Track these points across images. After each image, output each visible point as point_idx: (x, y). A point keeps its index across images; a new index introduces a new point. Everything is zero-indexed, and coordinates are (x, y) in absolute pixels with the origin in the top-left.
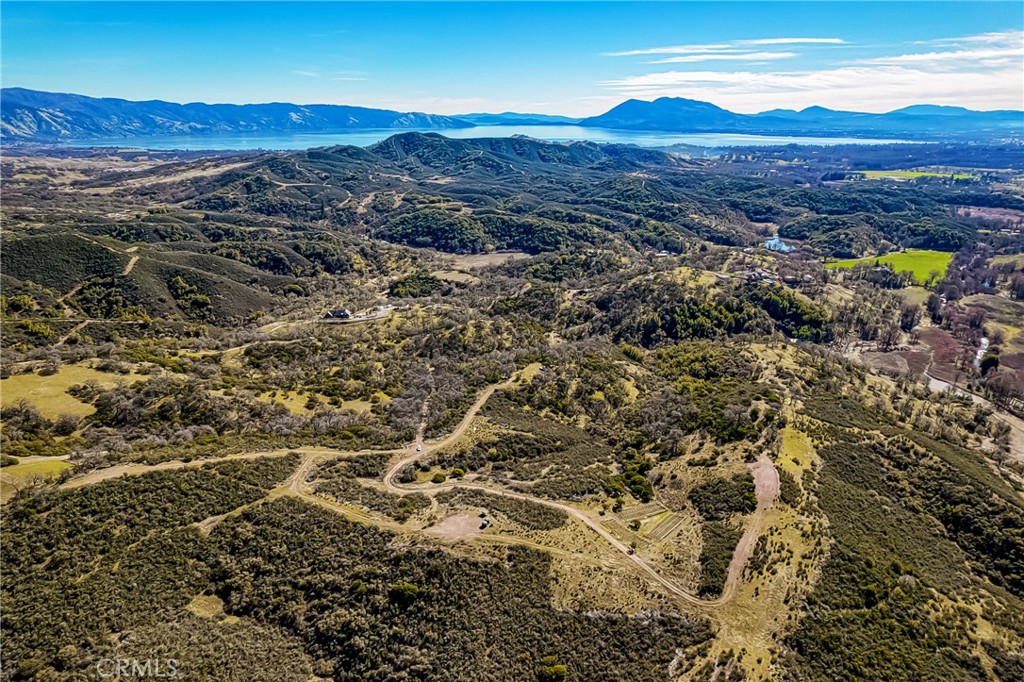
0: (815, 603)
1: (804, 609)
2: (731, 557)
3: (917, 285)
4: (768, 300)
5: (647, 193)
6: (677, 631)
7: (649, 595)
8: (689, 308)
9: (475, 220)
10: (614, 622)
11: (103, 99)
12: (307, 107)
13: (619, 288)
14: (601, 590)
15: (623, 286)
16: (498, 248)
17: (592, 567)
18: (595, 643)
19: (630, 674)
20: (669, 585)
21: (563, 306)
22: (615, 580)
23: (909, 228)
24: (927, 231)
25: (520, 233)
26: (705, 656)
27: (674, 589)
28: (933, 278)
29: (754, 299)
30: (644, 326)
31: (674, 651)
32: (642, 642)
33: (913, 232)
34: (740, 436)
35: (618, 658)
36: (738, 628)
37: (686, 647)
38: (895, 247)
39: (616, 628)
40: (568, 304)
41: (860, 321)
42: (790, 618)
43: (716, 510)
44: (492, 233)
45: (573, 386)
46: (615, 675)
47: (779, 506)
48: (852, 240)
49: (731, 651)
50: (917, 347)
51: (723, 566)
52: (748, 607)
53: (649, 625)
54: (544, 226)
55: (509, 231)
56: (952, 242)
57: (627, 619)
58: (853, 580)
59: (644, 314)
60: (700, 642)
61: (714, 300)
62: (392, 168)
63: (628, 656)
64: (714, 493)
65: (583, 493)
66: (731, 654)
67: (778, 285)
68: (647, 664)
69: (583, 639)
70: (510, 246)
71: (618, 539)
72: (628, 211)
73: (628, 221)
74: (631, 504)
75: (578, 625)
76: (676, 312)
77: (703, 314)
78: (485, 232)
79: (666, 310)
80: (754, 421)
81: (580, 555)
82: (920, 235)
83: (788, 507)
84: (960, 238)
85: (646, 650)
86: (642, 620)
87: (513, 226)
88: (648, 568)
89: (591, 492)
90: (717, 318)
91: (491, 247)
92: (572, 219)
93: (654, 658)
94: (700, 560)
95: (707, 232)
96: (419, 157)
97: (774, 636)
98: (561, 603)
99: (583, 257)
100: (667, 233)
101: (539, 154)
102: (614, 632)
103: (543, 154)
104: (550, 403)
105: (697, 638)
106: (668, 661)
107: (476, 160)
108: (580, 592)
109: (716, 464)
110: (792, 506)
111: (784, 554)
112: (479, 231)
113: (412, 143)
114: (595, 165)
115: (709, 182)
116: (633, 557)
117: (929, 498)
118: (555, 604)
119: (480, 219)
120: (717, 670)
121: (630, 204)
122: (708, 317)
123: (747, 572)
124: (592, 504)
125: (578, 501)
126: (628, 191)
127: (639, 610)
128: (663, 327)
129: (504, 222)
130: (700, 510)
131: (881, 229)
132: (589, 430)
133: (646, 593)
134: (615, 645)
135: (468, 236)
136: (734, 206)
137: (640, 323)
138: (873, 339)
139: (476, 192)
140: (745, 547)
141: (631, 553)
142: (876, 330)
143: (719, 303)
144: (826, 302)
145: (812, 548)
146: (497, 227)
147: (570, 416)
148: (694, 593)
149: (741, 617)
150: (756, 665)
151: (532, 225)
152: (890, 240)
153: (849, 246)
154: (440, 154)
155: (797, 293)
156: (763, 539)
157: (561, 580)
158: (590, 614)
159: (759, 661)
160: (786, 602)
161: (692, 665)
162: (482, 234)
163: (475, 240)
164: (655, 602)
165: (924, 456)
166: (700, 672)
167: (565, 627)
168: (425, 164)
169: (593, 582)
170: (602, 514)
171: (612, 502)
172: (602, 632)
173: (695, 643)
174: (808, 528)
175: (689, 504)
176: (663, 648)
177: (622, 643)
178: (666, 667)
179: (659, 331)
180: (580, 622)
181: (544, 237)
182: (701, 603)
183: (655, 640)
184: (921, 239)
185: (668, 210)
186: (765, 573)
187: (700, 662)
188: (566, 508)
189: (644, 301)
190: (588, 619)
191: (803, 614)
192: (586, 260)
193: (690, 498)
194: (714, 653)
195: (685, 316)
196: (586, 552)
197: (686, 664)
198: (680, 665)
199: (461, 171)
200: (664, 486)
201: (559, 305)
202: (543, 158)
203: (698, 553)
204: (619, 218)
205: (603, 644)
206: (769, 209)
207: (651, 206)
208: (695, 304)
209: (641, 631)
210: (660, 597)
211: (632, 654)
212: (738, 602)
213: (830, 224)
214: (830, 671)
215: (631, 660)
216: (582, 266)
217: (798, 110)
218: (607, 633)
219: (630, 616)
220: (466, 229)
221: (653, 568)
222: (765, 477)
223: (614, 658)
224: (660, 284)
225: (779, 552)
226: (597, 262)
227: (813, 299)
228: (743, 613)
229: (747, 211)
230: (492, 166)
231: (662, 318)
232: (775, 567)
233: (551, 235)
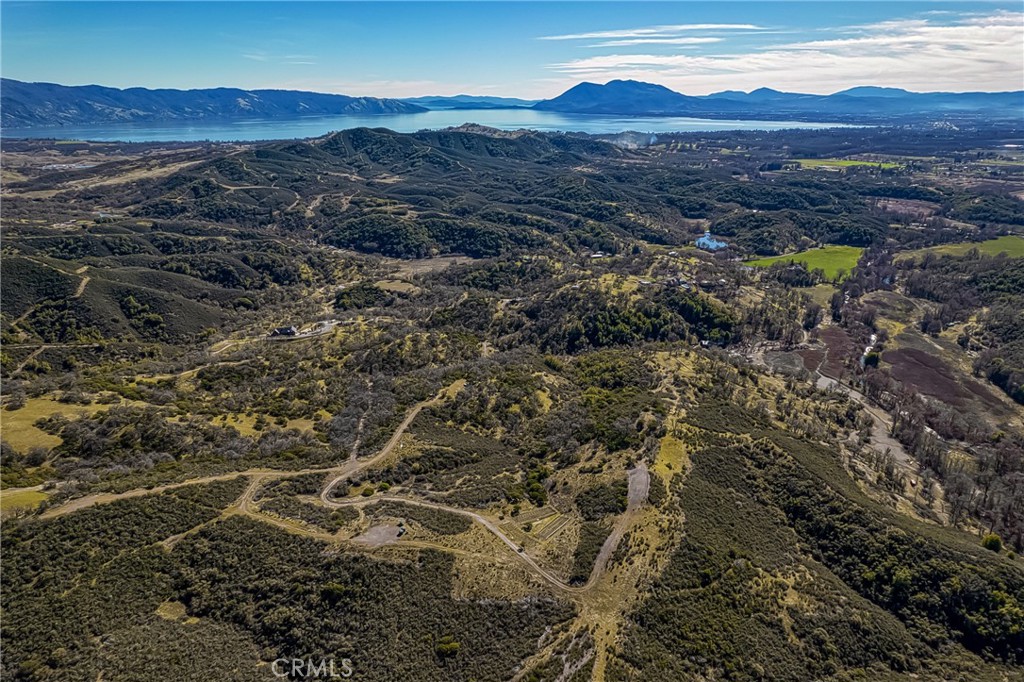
0: (660, 586)
1: (650, 591)
2: (598, 552)
3: (827, 283)
4: (684, 305)
5: (588, 191)
6: (548, 612)
7: (531, 585)
8: (611, 315)
9: (420, 224)
10: (500, 608)
11: (35, 83)
12: (255, 92)
13: (547, 297)
14: (492, 582)
15: (552, 295)
16: (442, 252)
17: (487, 563)
18: (484, 625)
19: (508, 647)
20: (547, 576)
21: (496, 316)
22: (505, 574)
23: (828, 225)
24: (843, 227)
25: (463, 237)
26: (567, 631)
27: (551, 579)
28: (840, 276)
29: (672, 304)
30: (569, 334)
31: (544, 629)
32: (521, 622)
33: (831, 229)
34: (625, 445)
35: (501, 635)
36: (596, 608)
37: (554, 624)
38: (814, 243)
39: (502, 612)
40: (500, 314)
41: (767, 322)
42: (637, 599)
43: (594, 511)
44: (436, 237)
45: (493, 400)
46: (497, 649)
47: (646, 507)
48: (774, 238)
49: (587, 626)
50: (815, 345)
51: (591, 559)
52: (607, 591)
53: (528, 608)
54: (485, 230)
55: (453, 235)
56: (864, 238)
57: (511, 605)
58: (695, 566)
59: (570, 322)
60: (565, 621)
61: (634, 307)
62: (340, 165)
63: (508, 634)
64: (596, 497)
65: (487, 501)
66: (587, 628)
67: (694, 289)
68: (522, 639)
69: (475, 622)
70: (453, 250)
71: (512, 540)
72: (568, 210)
73: (568, 220)
74: (527, 507)
75: (471, 611)
76: (598, 320)
77: (623, 321)
78: (429, 237)
79: (589, 318)
80: (639, 431)
81: (479, 555)
82: (837, 231)
83: (653, 507)
84: (871, 234)
85: (523, 628)
86: (523, 605)
87: (456, 230)
88: (532, 563)
89: (494, 500)
90: (636, 324)
91: (435, 251)
92: (514, 221)
93: (528, 635)
94: (575, 554)
95: (642, 231)
96: (368, 153)
97: (623, 614)
98: (459, 594)
99: (519, 264)
100: (602, 235)
101: (487, 148)
102: (500, 616)
103: (491, 148)
104: (471, 417)
105: (563, 618)
106: (538, 636)
107: (424, 157)
108: (476, 585)
109: (601, 471)
110: (656, 507)
111: (642, 547)
112: (424, 236)
113: (361, 139)
114: (541, 159)
115: (650, 177)
116: (523, 554)
117: (778, 492)
118: (454, 595)
119: (425, 223)
120: (574, 641)
121: (571, 204)
122: (628, 323)
123: (610, 563)
124: (494, 510)
125: (483, 508)
126: (569, 189)
127: (520, 595)
128: (586, 334)
129: (447, 226)
130: (582, 512)
131: (803, 226)
132: (503, 441)
133: (528, 583)
134: (499, 626)
135: (412, 242)
136: (671, 202)
137: (565, 331)
138: (777, 339)
139: (422, 193)
140: (612, 542)
141: (520, 551)
142: (781, 330)
143: (639, 310)
144: (737, 304)
145: (666, 541)
146: (441, 232)
147: (488, 429)
148: (566, 581)
149: (600, 600)
150: (605, 636)
151: (473, 229)
152: (811, 237)
153: (771, 244)
154: (388, 151)
155: (711, 298)
156: (627, 535)
157: (461, 576)
158: (482, 602)
159: (608, 633)
160: (637, 586)
161: (556, 639)
162: (426, 239)
163: (420, 245)
164: (535, 590)
165: (781, 455)
166: (561, 644)
167: (461, 613)
168: (374, 160)
169: (487, 576)
170: (501, 518)
171: (511, 507)
172: (490, 615)
173: (561, 621)
174: (665, 525)
175: (574, 507)
176: (536, 626)
177: (505, 624)
178: (536, 641)
179: (583, 338)
180: (473, 609)
181: (485, 241)
182: (571, 590)
183: (530, 620)
184: (837, 235)
185: (606, 209)
186: (624, 564)
187: (562, 636)
188: (472, 515)
189: (570, 310)
190: (480, 606)
191: (648, 595)
192: (521, 267)
193: (576, 501)
194: (574, 629)
195: (607, 323)
196: (484, 551)
197: (552, 637)
198: (547, 639)
199: (410, 168)
200: (557, 492)
201: (492, 315)
202: (491, 153)
203: (573, 549)
204: (559, 218)
205: (490, 625)
206: (703, 206)
207: (590, 205)
208: (617, 311)
209: (520, 613)
210: (539, 586)
211: (512, 632)
212: (599, 588)
213: (757, 221)
214: (662, 637)
215: (511, 637)
216: (518, 273)
217: (748, 92)
218: (494, 616)
219: (513, 602)
220: (411, 234)
221: (537, 562)
222: (638, 482)
223: (498, 636)
224: (585, 292)
225: (638, 545)
226: (532, 269)
227: (725, 302)
228: (602, 596)
229: (681, 208)
230: (440, 163)
231: (586, 326)
232: (633, 558)
233: (492, 239)
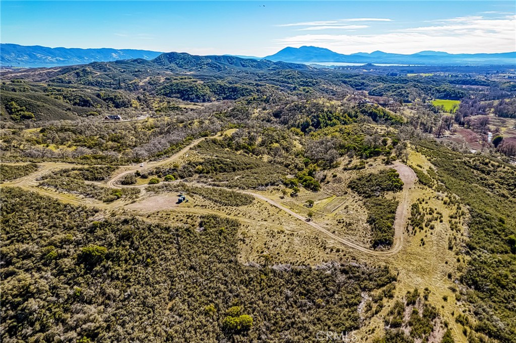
0: (475, 249)
1: (467, 253)
2: (394, 218)
3: (446, 112)
4: (371, 112)
5: (299, 76)
6: (359, 277)
7: (328, 250)
8: (327, 115)
9: (205, 85)
10: (299, 273)
13: (286, 106)
14: (284, 248)
15: (288, 105)
16: (217, 99)
17: (276, 231)
18: (281, 292)
19: (319, 319)
20: (345, 242)
21: (253, 116)
22: (296, 240)
23: (436, 89)
24: (445, 90)
25: (230, 92)
26: (391, 297)
27: (350, 244)
29: (363, 112)
30: (302, 125)
31: (359, 295)
32: (327, 289)
33: (438, 91)
34: (378, 154)
35: (305, 305)
36: (416, 272)
37: (370, 290)
38: (430, 98)
39: (301, 278)
40: (256, 115)
41: (422, 123)
42: (458, 261)
43: (372, 191)
44: (214, 92)
45: (259, 140)
46: (303, 322)
47: (420, 186)
48: (408, 94)
49: (416, 290)
50: (455, 136)
51: (389, 224)
52: (418, 254)
53: (332, 274)
54: (243, 88)
55: (224, 91)
57: (310, 269)
58: (495, 233)
59: (301, 118)
60: (383, 285)
61: (341, 112)
62: (162, 69)
63: (314, 303)
64: (368, 181)
65: (267, 185)
66: (416, 294)
67: (376, 105)
68: (335, 308)
69: (269, 290)
70: (224, 98)
71: (296, 212)
72: (289, 83)
73: (289, 87)
74: (303, 192)
75: (263, 277)
76: (320, 117)
77: (335, 118)
78: (210, 91)
79: (314, 116)
80: (385, 145)
81: (265, 223)
82: (442, 92)
83: (426, 187)
84: (462, 93)
85: (332, 296)
86: (324, 270)
87: (226, 89)
88: (324, 230)
89: (273, 184)
90: (343, 121)
91: (214, 99)
92: (258, 85)
93: (341, 303)
94: (368, 222)
95: (332, 92)
96: (177, 65)
97: (450, 276)
98: (247, 258)
99: (265, 97)
100: (310, 92)
101: (241, 63)
102: (299, 282)
103: (243, 63)
104: (244, 147)
105: (380, 282)
106: (356, 304)
107: (207, 64)
108: (266, 249)
109: (364, 167)
110: (429, 187)
111: (435, 215)
112: (207, 91)
113: (173, 57)
114: (270, 68)
115: (330, 75)
116: (310, 223)
118: (242, 259)
119: (208, 85)
120: (408, 310)
121: (290, 81)
122: (338, 119)
123: (410, 228)
124: (274, 192)
125: (262, 190)
126: (288, 75)
127: (320, 262)
128: (313, 125)
129: (221, 86)
130: (359, 193)
132: (270, 162)
133: (325, 249)
134: (301, 294)
135: (201, 93)
136: (345, 82)
137: (299, 123)
139: (205, 76)
140: (403, 211)
141: (309, 220)
142: (431, 127)
143: (344, 113)
144: (403, 114)
145: (455, 211)
146: (217, 89)
147: (257, 155)
148: (368, 246)
149: (415, 263)
150: (444, 303)
151: (236, 87)
153: (407, 97)
155: (387, 110)
156: (415, 206)
157: (247, 241)
158: (275, 267)
159: (445, 299)
160: (451, 248)
161: (381, 306)
162: (208, 92)
163: (205, 95)
164: (334, 256)
166: (392, 313)
167: (251, 279)
169: (277, 242)
170: (282, 198)
171: (289, 191)
172: (287, 282)
173: (379, 286)
174: (446, 199)
175: (349, 190)
176: (348, 293)
177: (308, 291)
178: (356, 310)
179: (311, 127)
180: (266, 275)
181: (243, 93)
182: (376, 253)
183: (339, 286)
184: (442, 94)
185: (310, 82)
186: (425, 229)
187: (389, 304)
188: (253, 194)
189: (301, 112)
190: (273, 271)
191: (468, 258)
192: (267, 98)
193: (349, 187)
194: (400, 293)
195: (325, 119)
196: (270, 220)
197: (375, 306)
198: (369, 307)
199: (199, 69)
200: (328, 182)
201: (251, 114)
202: (243, 66)
203: (365, 217)
204: (284, 86)
205: (289, 293)
207: (301, 81)
208: (331, 113)
209: (325, 280)
210: (338, 251)
211: (319, 301)
212: (409, 251)
214: (510, 306)
215: (319, 306)
216: (265, 101)
218: (293, 283)
219: (313, 267)
220: (200, 89)
221: (329, 230)
222: (405, 173)
223: (301, 306)
224: (309, 104)
225: (430, 214)
226: (273, 99)
227: (396, 112)
228: (416, 259)
230: (216, 67)
231: (312, 121)
232: (432, 223)
233: (247, 92)
